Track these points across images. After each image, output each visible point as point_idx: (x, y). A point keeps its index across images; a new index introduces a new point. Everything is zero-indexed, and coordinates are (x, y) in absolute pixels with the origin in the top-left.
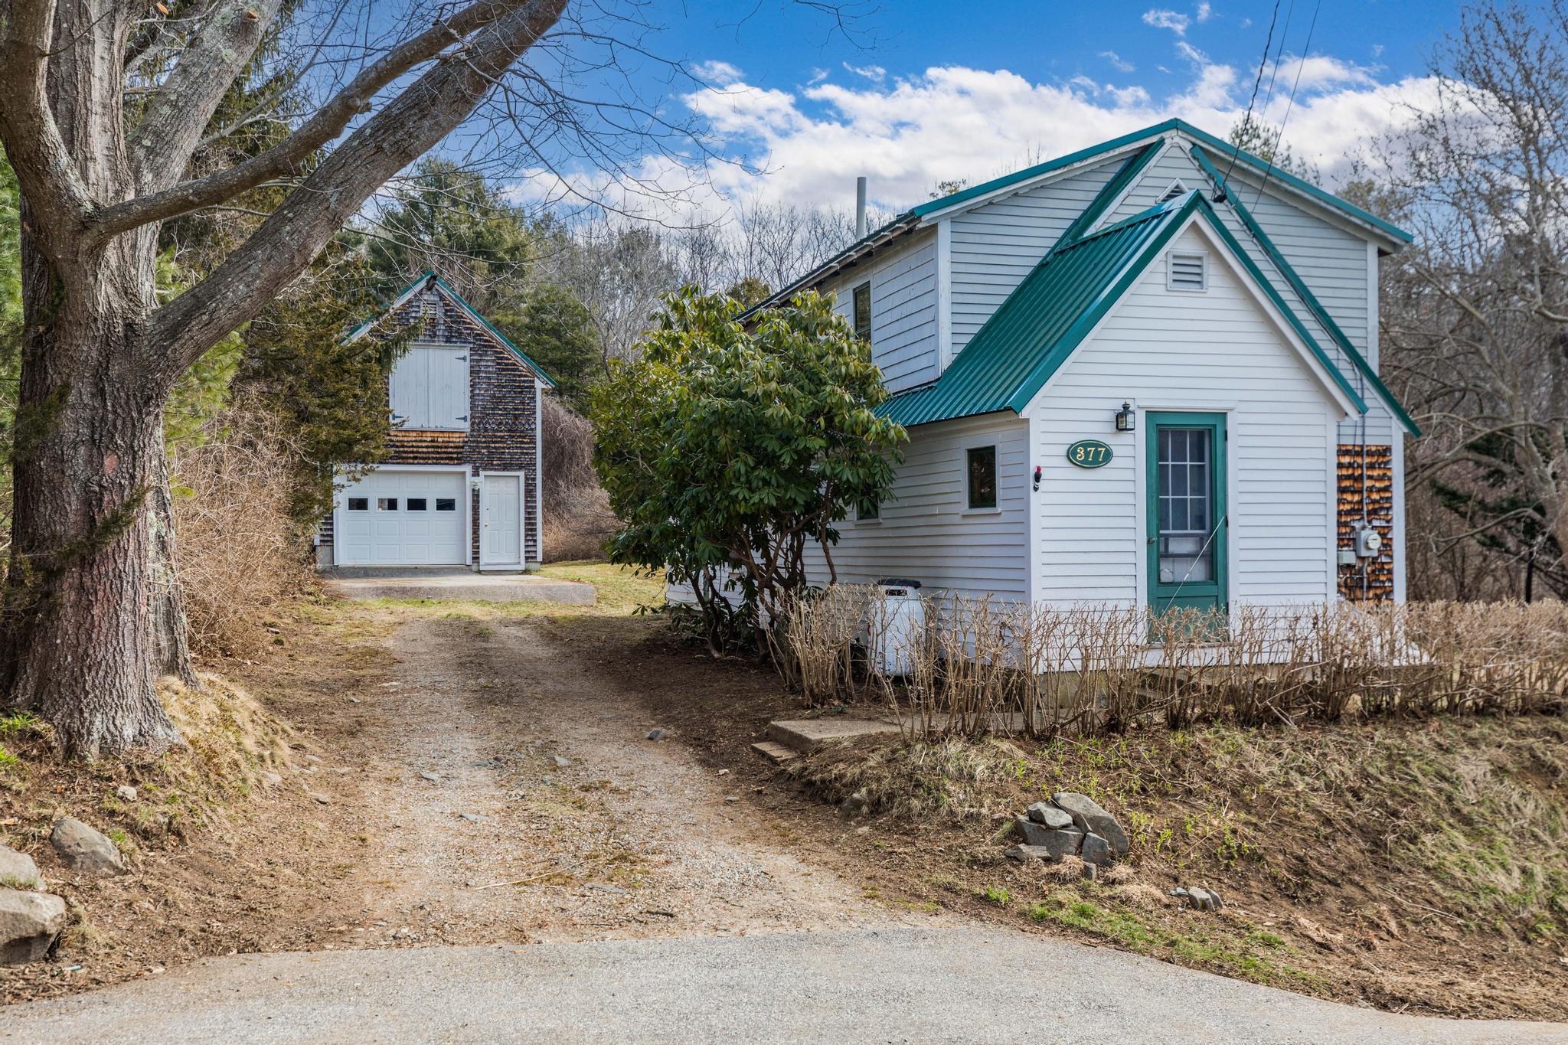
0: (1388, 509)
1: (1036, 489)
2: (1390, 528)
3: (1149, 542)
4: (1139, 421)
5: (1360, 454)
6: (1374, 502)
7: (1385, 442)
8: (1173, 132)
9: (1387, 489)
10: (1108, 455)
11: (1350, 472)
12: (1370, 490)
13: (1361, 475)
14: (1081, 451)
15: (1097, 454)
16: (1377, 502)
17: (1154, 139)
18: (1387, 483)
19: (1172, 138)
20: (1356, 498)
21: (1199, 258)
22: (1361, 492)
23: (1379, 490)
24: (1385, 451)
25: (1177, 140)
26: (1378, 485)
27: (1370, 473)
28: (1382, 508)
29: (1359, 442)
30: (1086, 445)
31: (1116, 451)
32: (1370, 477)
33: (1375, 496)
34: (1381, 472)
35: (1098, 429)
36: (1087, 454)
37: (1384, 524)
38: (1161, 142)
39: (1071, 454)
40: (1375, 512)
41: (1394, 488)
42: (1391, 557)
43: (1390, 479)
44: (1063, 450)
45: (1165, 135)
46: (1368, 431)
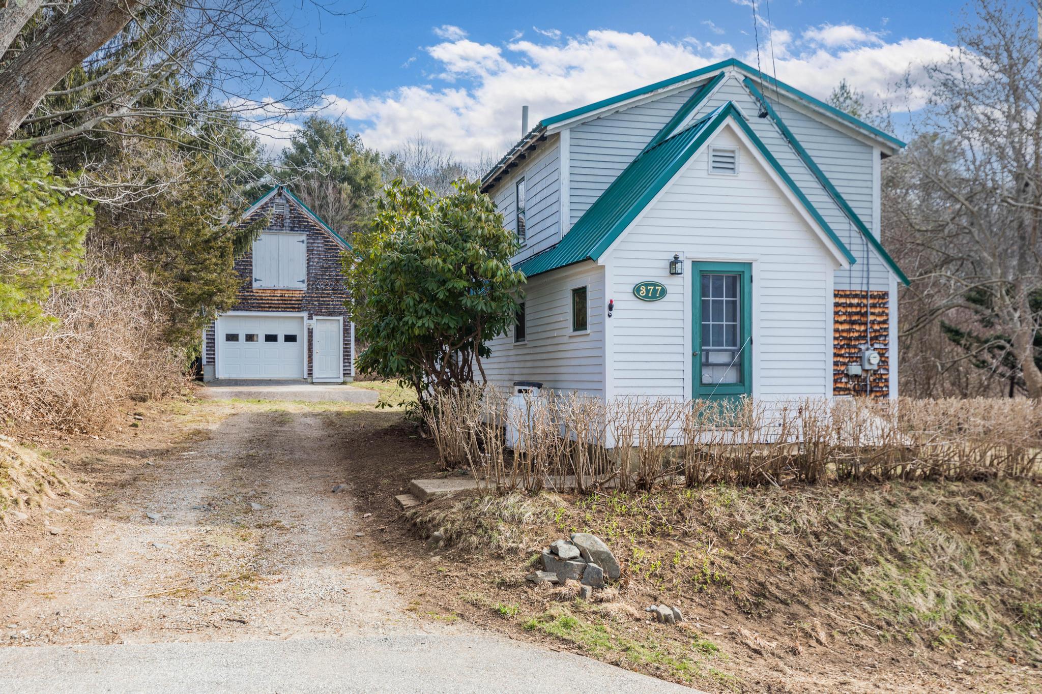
0: (886, 336)
1: (610, 316)
2: (887, 350)
3: (694, 355)
4: (687, 269)
5: (865, 297)
6: (875, 331)
7: (883, 289)
8: (731, 68)
9: (885, 322)
10: (664, 292)
11: (858, 309)
12: (873, 322)
13: (866, 312)
14: (643, 289)
15: (655, 291)
16: (878, 331)
17: (717, 73)
18: (885, 318)
19: (730, 71)
20: (863, 328)
21: (733, 152)
22: (865, 324)
23: (879, 323)
24: (884, 295)
25: (733, 73)
26: (878, 319)
27: (873, 310)
28: (881, 336)
29: (865, 288)
30: (647, 285)
31: (669, 289)
32: (873, 314)
33: (876, 327)
34: (881, 310)
35: (657, 273)
36: (648, 291)
37: (883, 347)
38: (722, 75)
39: (636, 290)
40: (876, 338)
41: (890, 321)
42: (888, 370)
43: (887, 315)
44: (630, 288)
45: (724, 70)
46: (871, 281)
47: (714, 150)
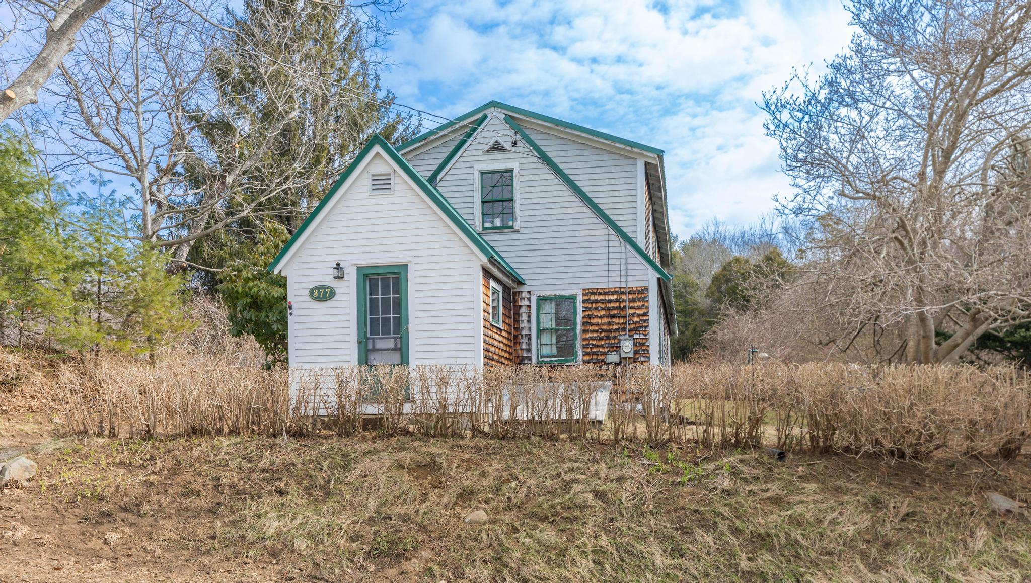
0: (646, 327)
1: (291, 314)
2: (647, 339)
3: (360, 342)
5: (623, 293)
6: (635, 323)
7: (644, 284)
8: (492, 109)
9: (645, 314)
10: (332, 294)
11: (617, 304)
12: (633, 315)
13: (625, 307)
14: (316, 292)
15: (325, 293)
16: (638, 323)
17: (480, 115)
18: (645, 310)
19: (492, 112)
20: (622, 321)
21: (389, 174)
22: (625, 317)
23: (639, 316)
24: (644, 291)
25: (495, 113)
26: (638, 312)
27: (632, 305)
28: (641, 327)
29: (623, 285)
30: (318, 288)
31: (337, 291)
32: (632, 308)
33: (636, 319)
34: (640, 304)
35: (326, 278)
36: (319, 293)
37: (642, 336)
38: (485, 117)
39: (311, 293)
40: (636, 329)
41: (650, 313)
42: (649, 358)
43: (647, 308)
44: (307, 292)
45: (486, 112)
46: (629, 278)
47: (373, 175)
